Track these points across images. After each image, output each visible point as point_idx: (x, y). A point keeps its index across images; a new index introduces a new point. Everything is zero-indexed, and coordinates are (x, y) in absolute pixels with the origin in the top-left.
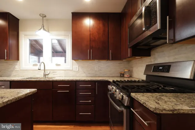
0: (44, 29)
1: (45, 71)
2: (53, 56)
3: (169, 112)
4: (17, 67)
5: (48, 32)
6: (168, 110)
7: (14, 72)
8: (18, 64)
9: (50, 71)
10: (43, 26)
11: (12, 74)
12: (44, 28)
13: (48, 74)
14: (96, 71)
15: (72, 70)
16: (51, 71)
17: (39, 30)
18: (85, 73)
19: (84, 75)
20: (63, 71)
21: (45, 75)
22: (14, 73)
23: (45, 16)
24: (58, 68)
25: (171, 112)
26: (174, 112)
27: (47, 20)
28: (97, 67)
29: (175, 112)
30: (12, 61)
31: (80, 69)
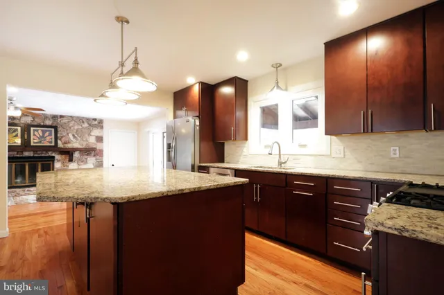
0: (278, 87)
1: (280, 157)
2: (295, 127)
3: (390, 231)
4: (245, 150)
5: (286, 90)
6: (389, 226)
7: (241, 157)
8: (246, 145)
9: (288, 156)
10: (277, 83)
11: (240, 160)
12: (279, 85)
13: (285, 162)
14: (394, 158)
15: (329, 156)
16: (290, 157)
17: (272, 90)
18: (360, 162)
19: (359, 166)
20: (313, 158)
21: (280, 164)
22: (242, 159)
23: (281, 65)
24: (304, 151)
25: (396, 233)
26: (404, 234)
27: (285, 69)
28: (397, 148)
29: (406, 234)
30: (240, 142)
31: (348, 153)
